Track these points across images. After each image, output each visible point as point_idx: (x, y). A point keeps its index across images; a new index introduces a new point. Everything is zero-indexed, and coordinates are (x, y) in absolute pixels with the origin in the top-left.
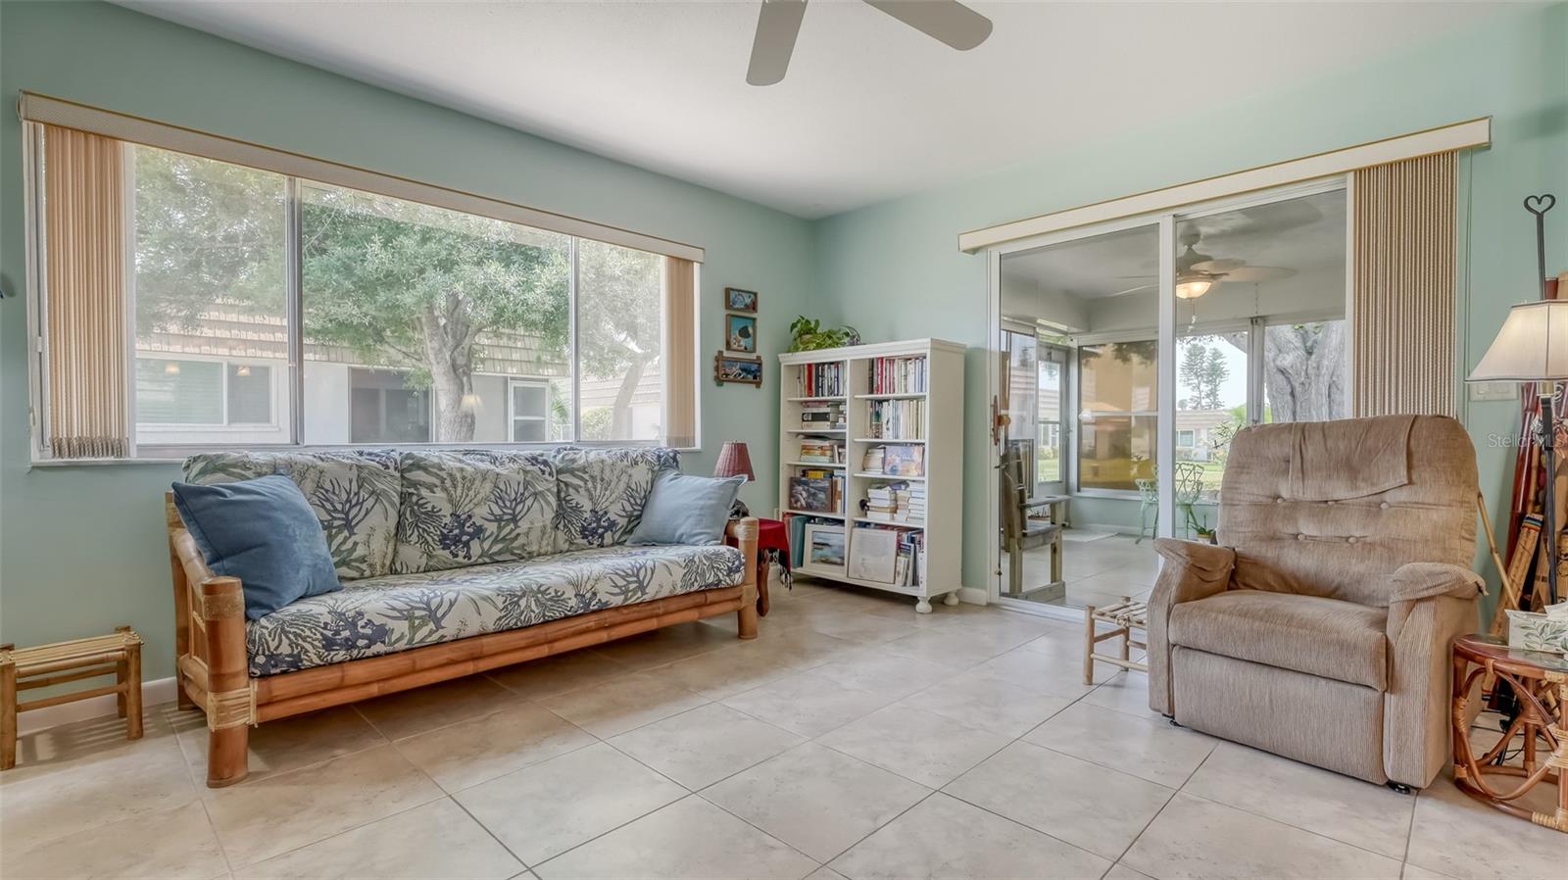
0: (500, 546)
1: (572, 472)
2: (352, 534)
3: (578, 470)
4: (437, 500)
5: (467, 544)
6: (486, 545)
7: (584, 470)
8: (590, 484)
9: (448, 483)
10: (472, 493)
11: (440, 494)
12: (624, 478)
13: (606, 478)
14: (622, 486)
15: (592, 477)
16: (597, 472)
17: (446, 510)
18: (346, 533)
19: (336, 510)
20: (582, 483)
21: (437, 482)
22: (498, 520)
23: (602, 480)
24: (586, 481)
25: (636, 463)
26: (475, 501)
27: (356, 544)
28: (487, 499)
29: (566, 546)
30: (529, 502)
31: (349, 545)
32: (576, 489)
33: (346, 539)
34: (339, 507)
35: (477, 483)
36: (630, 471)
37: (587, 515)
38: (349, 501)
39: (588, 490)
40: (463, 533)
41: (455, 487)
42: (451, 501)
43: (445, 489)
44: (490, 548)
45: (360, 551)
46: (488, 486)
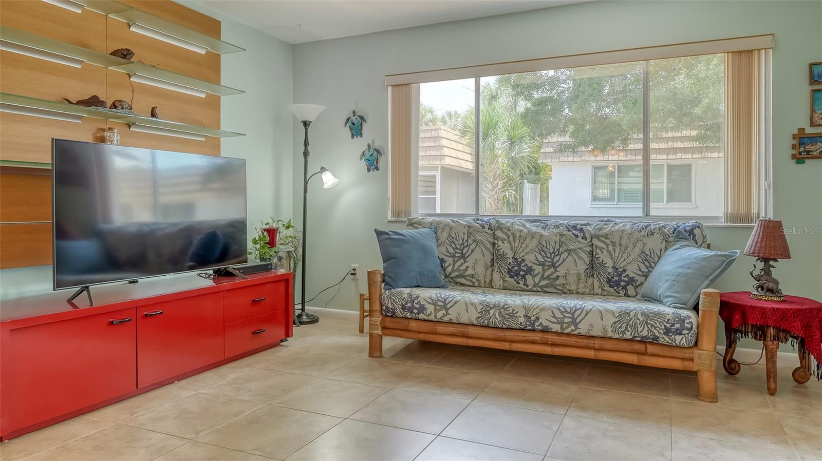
0: (546, 282)
1: (598, 237)
2: (465, 262)
3: (602, 236)
4: (504, 247)
5: (524, 277)
6: (537, 279)
7: (606, 236)
8: (611, 248)
9: (511, 238)
10: (524, 246)
11: (507, 245)
12: (640, 245)
13: (624, 244)
14: (637, 251)
15: (612, 242)
16: (616, 239)
17: (510, 255)
18: (462, 261)
19: (457, 248)
20: (604, 246)
21: (506, 238)
22: (542, 264)
23: (621, 245)
24: (608, 245)
25: (652, 234)
26: (526, 251)
27: (467, 267)
28: (534, 250)
29: (600, 291)
30: (565, 255)
31: (464, 267)
32: (601, 249)
33: (462, 264)
34: (458, 247)
35: (528, 240)
36: (645, 240)
37: (610, 270)
38: (463, 244)
39: (609, 251)
40: (520, 270)
41: (515, 241)
42: (512, 249)
43: (509, 242)
44: (539, 282)
45: (470, 272)
46: (535, 242)
